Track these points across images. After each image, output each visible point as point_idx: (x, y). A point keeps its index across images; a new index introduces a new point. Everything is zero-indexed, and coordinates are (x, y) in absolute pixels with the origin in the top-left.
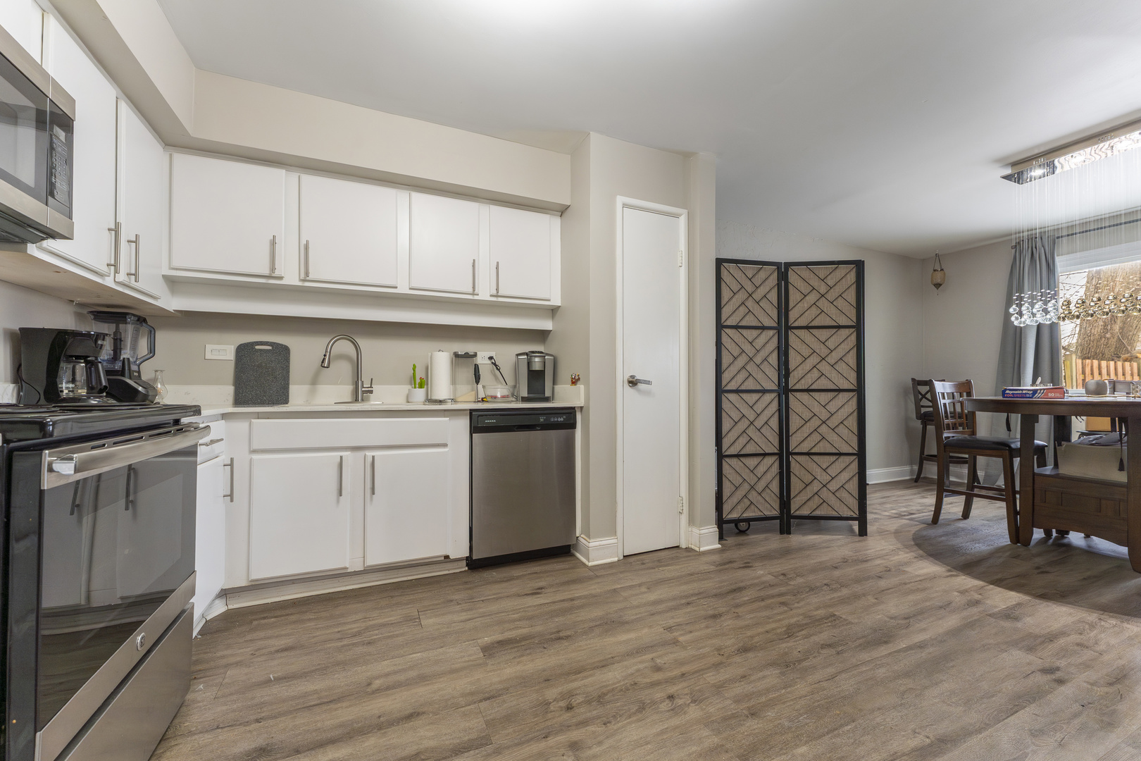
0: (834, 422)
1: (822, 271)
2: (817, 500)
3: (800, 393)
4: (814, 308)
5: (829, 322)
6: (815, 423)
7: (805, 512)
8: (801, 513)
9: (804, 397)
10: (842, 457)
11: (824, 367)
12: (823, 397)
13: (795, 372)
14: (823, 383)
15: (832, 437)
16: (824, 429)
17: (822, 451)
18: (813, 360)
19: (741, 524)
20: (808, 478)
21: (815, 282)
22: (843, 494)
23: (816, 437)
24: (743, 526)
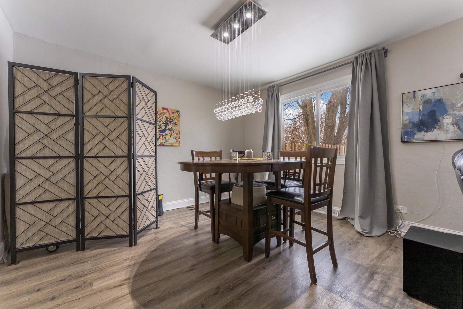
0: (113, 177)
1: (106, 81)
2: (103, 227)
3: (91, 159)
4: (100, 104)
5: (110, 114)
6: (101, 177)
7: (94, 235)
8: (92, 236)
9: (94, 161)
10: (119, 198)
11: (107, 142)
12: (107, 161)
13: (88, 145)
14: (106, 152)
15: (112, 186)
16: (107, 181)
17: (106, 195)
18: (100, 137)
19: (50, 247)
20: (96, 213)
21: (101, 88)
22: (119, 221)
23: (102, 187)
24: (51, 248)
